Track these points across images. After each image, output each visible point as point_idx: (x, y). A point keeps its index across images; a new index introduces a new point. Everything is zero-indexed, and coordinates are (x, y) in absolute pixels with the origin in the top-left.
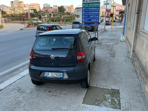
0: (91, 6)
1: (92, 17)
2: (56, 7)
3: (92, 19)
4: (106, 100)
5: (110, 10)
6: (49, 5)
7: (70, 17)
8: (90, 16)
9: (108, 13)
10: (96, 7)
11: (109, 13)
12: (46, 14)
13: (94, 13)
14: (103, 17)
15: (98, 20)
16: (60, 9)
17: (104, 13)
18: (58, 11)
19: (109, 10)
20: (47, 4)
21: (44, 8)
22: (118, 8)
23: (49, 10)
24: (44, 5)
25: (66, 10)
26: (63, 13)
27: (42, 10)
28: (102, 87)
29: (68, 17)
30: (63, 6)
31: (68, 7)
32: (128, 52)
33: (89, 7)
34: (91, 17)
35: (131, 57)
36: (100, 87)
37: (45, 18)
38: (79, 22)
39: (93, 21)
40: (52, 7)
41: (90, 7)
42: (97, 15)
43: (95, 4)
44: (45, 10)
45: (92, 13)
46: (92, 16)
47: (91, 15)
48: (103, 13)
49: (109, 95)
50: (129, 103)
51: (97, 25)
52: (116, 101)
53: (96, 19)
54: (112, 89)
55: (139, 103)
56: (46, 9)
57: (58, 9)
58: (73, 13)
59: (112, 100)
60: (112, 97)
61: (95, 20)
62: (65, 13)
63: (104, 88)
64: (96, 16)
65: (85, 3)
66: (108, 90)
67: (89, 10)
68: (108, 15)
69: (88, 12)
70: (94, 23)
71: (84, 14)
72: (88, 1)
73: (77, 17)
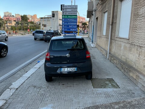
0: (70, 18)
2: (18, 16)
3: (71, 29)
4: (108, 85)
6: (11, 13)
7: (35, 26)
8: (69, 26)
10: (74, 19)
12: (8, 22)
13: (72, 23)
15: (76, 30)
16: (23, 18)
18: (20, 19)
20: (8, 12)
21: (5, 16)
23: (11, 19)
24: (5, 13)
25: (29, 19)
26: (26, 22)
27: (2, 18)
28: (100, 78)
29: (33, 26)
30: (26, 15)
31: (32, 17)
32: (103, 55)
33: (68, 19)
35: (108, 58)
36: (99, 78)
37: (7, 26)
38: (43, 32)
39: (72, 30)
40: (13, 16)
43: (73, 17)
44: (6, 18)
45: (71, 23)
46: (71, 26)
49: (108, 82)
50: (123, 85)
51: (75, 34)
52: (114, 84)
53: (74, 29)
54: (107, 79)
55: (129, 84)
56: (8, 17)
57: (21, 18)
58: (37, 22)
59: (111, 84)
60: (111, 82)
61: (74, 30)
62: (28, 22)
63: (102, 78)
64: (74, 26)
65: (64, 15)
66: (105, 79)
67: (68, 21)
69: (68, 22)
70: (72, 32)
71: (64, 24)
72: (67, 13)
73: (44, 26)
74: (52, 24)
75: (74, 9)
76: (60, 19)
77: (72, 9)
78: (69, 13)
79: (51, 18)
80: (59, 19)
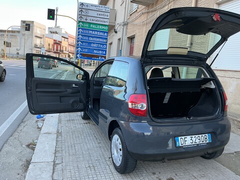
0: (94, 28)
1: (95, 47)
3: (96, 50)
5: (61, 42)
8: (92, 45)
9: (57, 48)
10: (102, 32)
11: (59, 47)
13: (98, 40)
14: (49, 52)
15: (104, 53)
17: (51, 45)
19: (59, 42)
22: (72, 42)
33: (91, 30)
34: (93, 47)
39: (97, 53)
41: (93, 30)
42: (103, 45)
43: (101, 27)
45: (95, 39)
46: (95, 45)
47: (94, 43)
48: (49, 45)
51: (103, 60)
53: (102, 50)
61: (101, 52)
64: (101, 46)
65: (83, 22)
68: (57, 50)
69: (89, 36)
70: (98, 57)
71: (81, 39)
72: (89, 18)
73: (7, 46)
74: (20, 43)
75: (103, 13)
76: (36, 37)
77: (99, 13)
78: (92, 18)
79: (19, 32)
80: (34, 35)
